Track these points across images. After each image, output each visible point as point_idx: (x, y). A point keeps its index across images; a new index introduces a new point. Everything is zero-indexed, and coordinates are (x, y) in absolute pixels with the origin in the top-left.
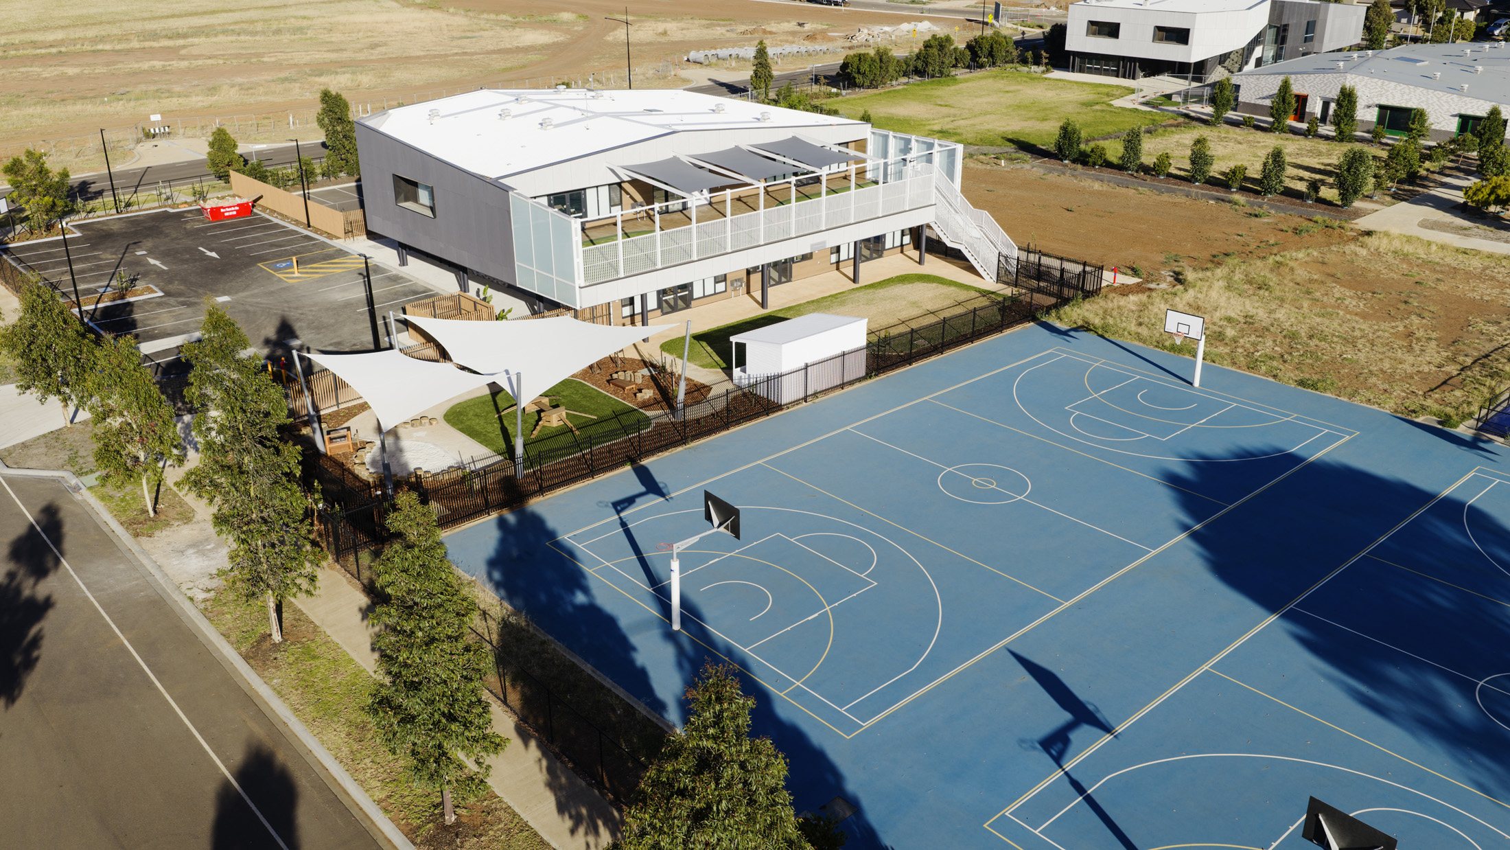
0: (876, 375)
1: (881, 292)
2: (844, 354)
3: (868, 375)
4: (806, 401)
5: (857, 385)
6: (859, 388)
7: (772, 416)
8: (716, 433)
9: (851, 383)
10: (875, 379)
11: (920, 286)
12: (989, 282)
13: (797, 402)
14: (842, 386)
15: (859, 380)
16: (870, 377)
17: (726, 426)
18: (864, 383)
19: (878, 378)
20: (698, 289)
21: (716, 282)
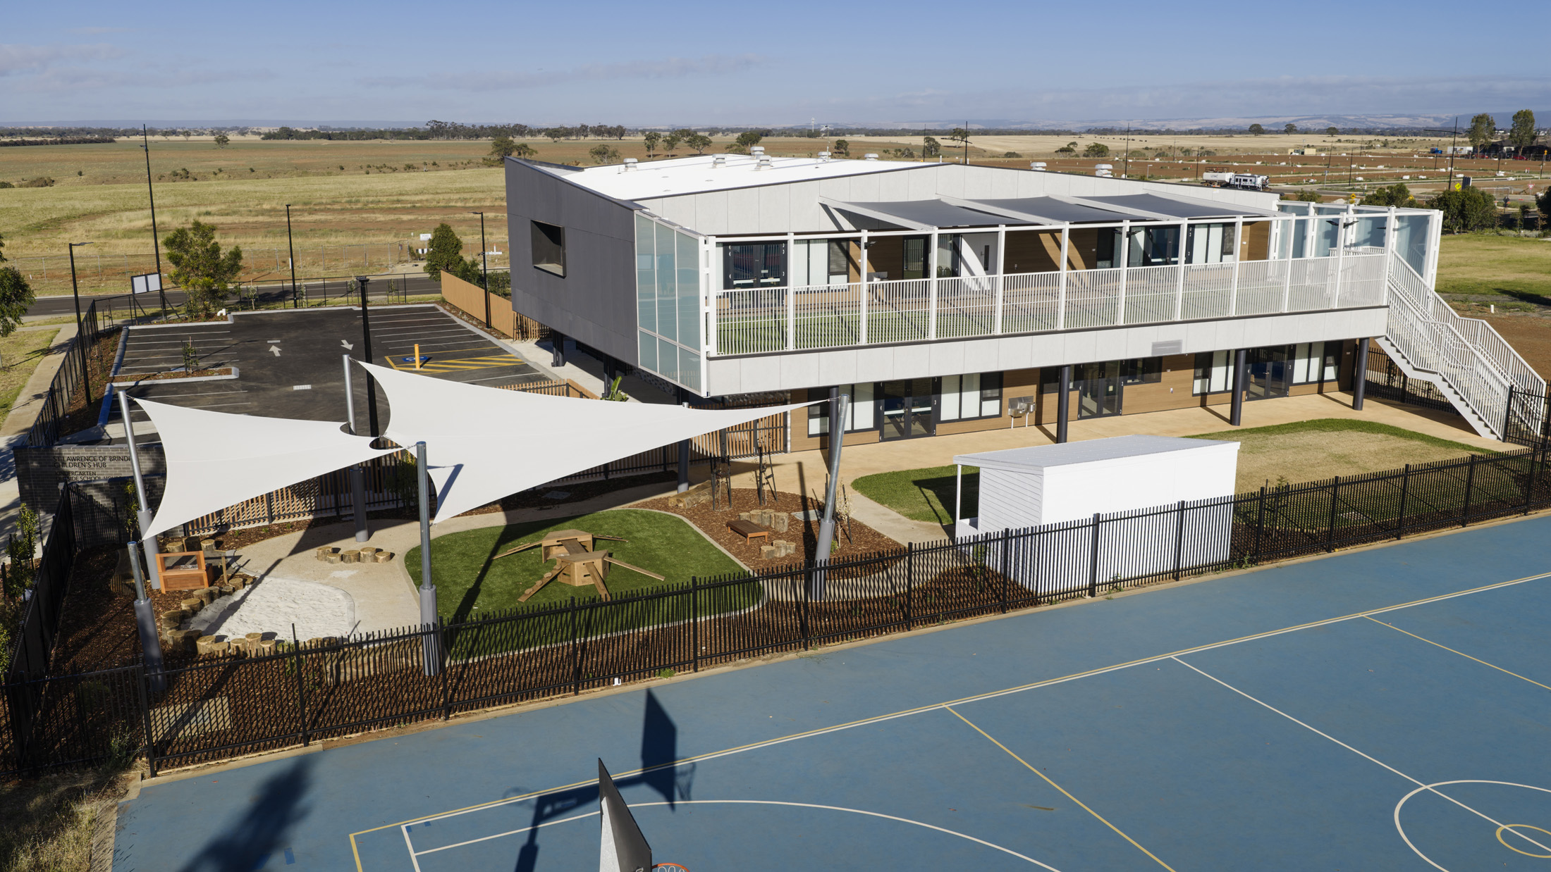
0: (1253, 562)
1: (1280, 439)
2: (1182, 508)
3: (1236, 560)
4: (1092, 594)
5: (1210, 577)
6: (1213, 581)
7: (1011, 614)
8: (879, 634)
9: (1198, 570)
10: (1249, 570)
11: (1355, 435)
12: (1489, 440)
13: (1074, 593)
14: (1176, 574)
15: (1216, 567)
16: (1240, 565)
17: (907, 622)
18: (1224, 575)
19: (1255, 568)
20: (949, 405)
21: (983, 399)
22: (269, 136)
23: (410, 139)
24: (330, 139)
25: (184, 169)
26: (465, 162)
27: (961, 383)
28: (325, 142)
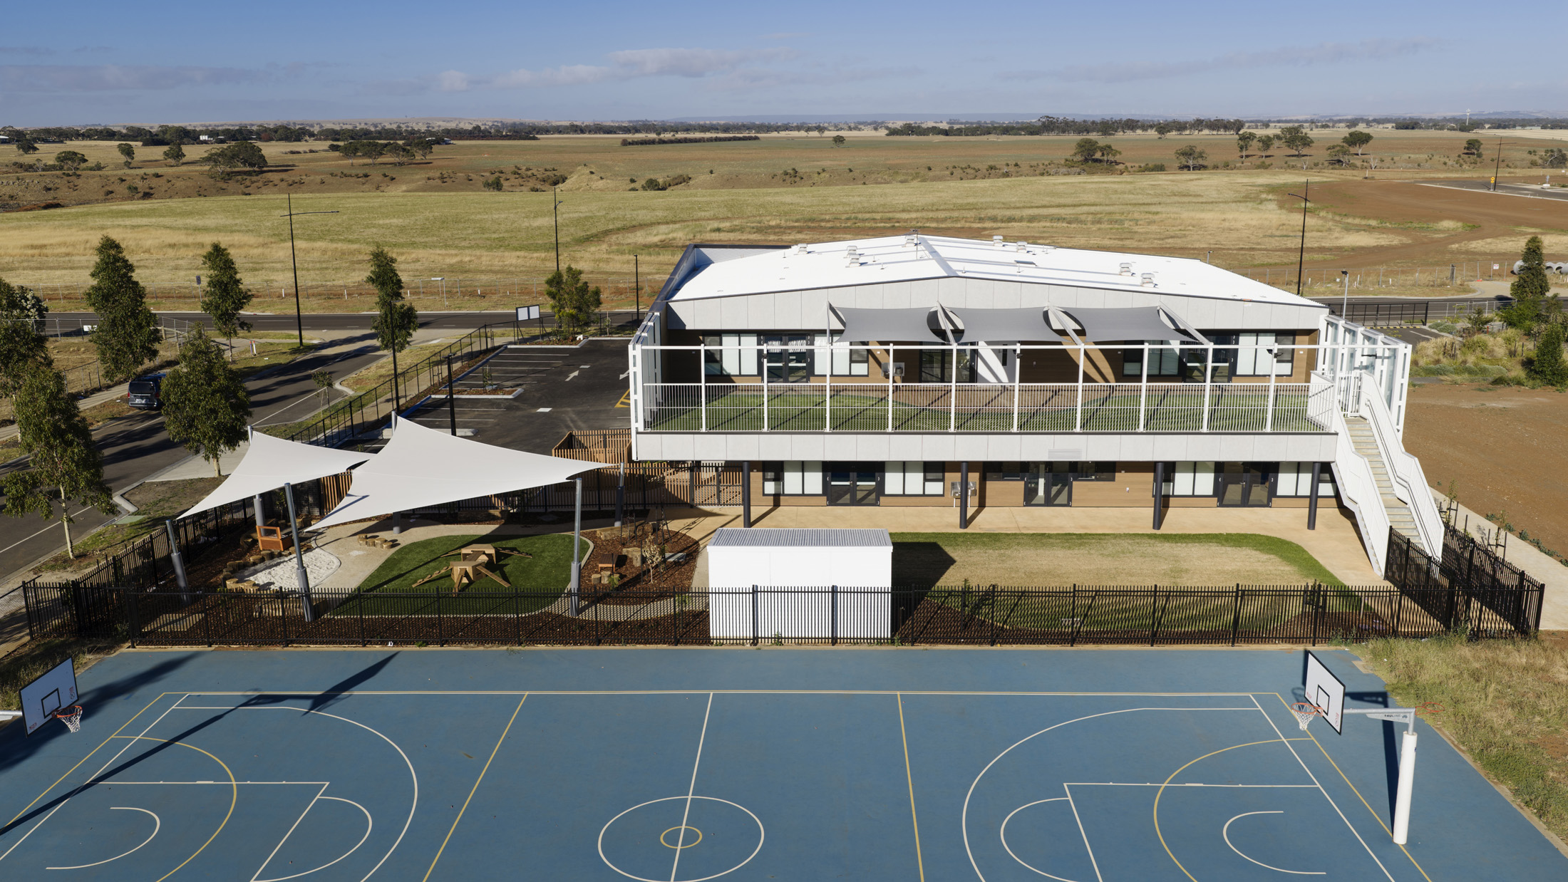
2: (833, 590)
4: (756, 644)
5: (864, 647)
9: (855, 641)
10: (899, 648)
13: (739, 641)
14: (834, 640)
16: (902, 643)
18: (886, 648)
20: (893, 482)
21: (926, 480)
22: (893, 132)
23: (1021, 135)
24: (947, 135)
25: (794, 169)
26: (1047, 163)
27: (904, 467)
28: (942, 138)
